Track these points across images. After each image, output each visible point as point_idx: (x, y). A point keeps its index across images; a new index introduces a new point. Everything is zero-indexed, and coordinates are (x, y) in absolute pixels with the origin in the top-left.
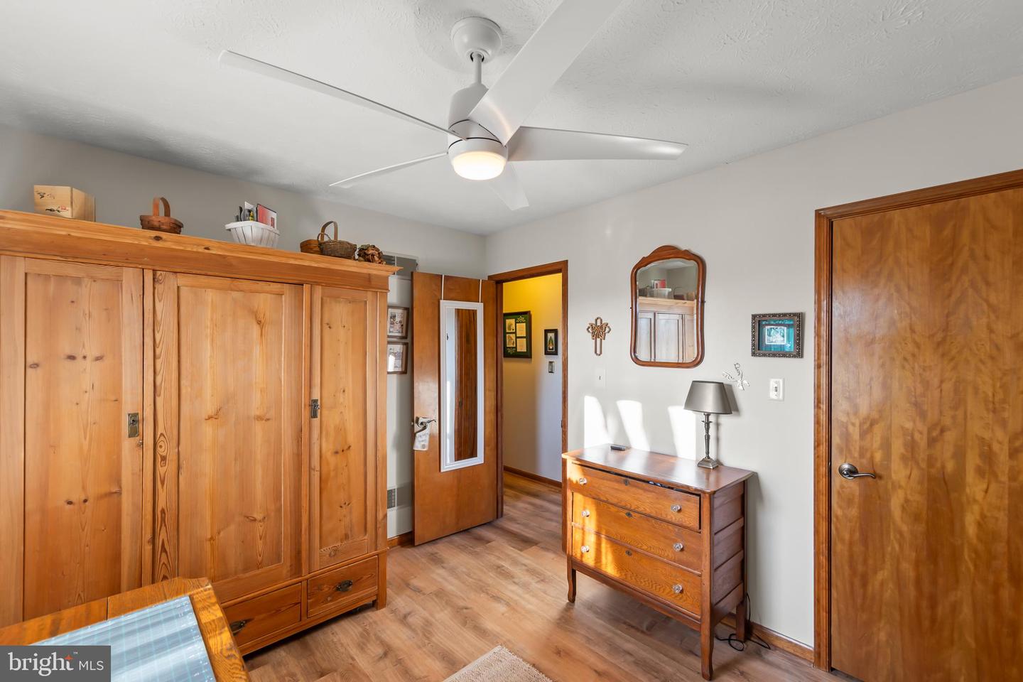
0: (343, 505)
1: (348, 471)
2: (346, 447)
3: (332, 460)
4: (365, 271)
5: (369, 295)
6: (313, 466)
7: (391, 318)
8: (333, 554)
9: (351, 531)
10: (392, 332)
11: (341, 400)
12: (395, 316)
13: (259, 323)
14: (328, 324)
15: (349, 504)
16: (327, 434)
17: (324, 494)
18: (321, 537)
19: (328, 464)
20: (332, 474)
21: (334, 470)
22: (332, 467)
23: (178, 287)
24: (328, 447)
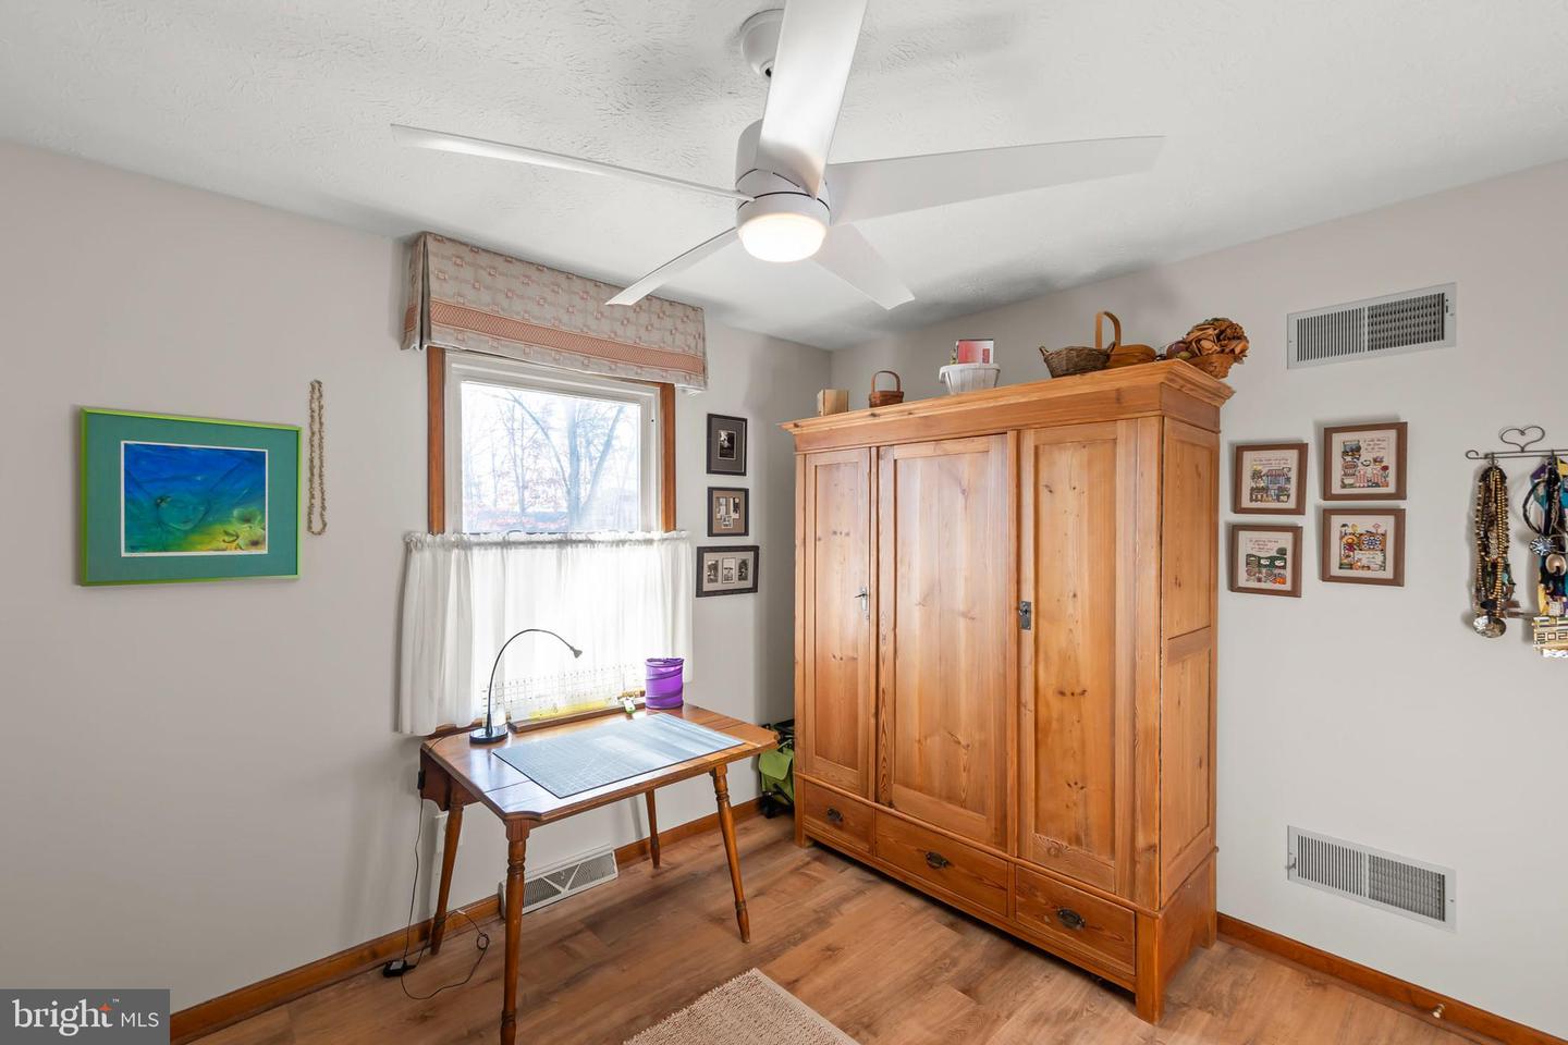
0: (1072, 784)
1: (1082, 730)
2: (1078, 691)
3: (1055, 705)
4: (1106, 387)
5: (1121, 428)
6: (1023, 701)
7: (1345, 453)
8: (1053, 852)
9: (1086, 835)
10: (1351, 486)
11: (1070, 610)
12: (1358, 449)
13: (964, 492)
14: (1047, 486)
15: (1082, 788)
16: (1047, 659)
17: (1042, 751)
18: (1037, 816)
19: (1048, 705)
20: (1055, 725)
21: (1058, 720)
22: (1055, 715)
23: (895, 461)
24: (1048, 681)
